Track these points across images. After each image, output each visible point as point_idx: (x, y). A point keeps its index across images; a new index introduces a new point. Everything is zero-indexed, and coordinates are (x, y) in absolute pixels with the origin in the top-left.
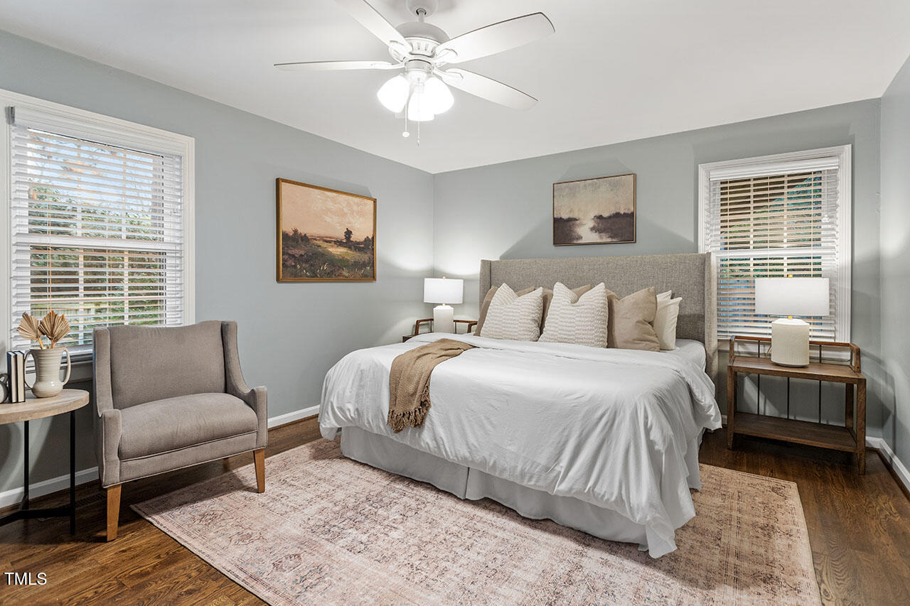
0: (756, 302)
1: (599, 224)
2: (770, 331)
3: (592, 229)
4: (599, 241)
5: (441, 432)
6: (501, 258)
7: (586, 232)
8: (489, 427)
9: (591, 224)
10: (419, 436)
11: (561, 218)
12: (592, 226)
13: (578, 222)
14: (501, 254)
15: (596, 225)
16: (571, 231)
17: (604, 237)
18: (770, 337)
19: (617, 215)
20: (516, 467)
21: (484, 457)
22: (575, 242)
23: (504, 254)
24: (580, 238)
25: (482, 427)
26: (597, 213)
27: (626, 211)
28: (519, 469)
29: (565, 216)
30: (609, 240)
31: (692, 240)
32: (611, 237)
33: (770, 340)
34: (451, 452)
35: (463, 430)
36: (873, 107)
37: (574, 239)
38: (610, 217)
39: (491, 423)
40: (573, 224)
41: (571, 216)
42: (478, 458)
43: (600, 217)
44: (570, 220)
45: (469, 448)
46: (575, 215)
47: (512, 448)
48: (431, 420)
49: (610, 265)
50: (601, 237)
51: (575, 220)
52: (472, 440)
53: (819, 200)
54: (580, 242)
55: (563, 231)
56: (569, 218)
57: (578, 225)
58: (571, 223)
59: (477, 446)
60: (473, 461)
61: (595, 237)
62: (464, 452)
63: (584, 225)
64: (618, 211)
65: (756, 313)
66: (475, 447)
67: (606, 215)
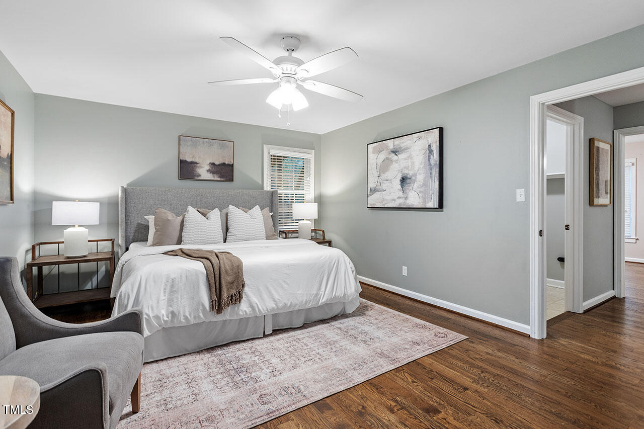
0: (293, 214)
1: (212, 168)
2: (297, 227)
3: (208, 171)
4: (212, 179)
5: (255, 300)
6: (128, 185)
7: (203, 172)
8: (285, 286)
9: (208, 168)
10: (238, 309)
11: (186, 161)
12: (208, 169)
13: (198, 165)
14: (128, 182)
15: (211, 169)
16: (195, 171)
17: (216, 177)
18: (298, 229)
19: (224, 164)
20: (303, 301)
21: (285, 303)
22: (196, 178)
23: (132, 182)
24: (200, 176)
25: (282, 287)
26: (212, 162)
27: (229, 163)
28: (305, 300)
29: (189, 160)
30: (219, 179)
31: (260, 182)
32: (220, 177)
33: (297, 231)
34: (263, 309)
35: (270, 293)
36: (319, 137)
37: (195, 176)
38: (219, 165)
39: (286, 283)
40: (195, 166)
41: (193, 160)
42: (281, 305)
43: (213, 164)
44: (192, 163)
45: (275, 302)
46: (197, 160)
47: (300, 292)
48: (246, 295)
49: (224, 195)
50: (214, 177)
51: (196, 163)
52: (276, 297)
53: (303, 170)
54: (199, 178)
55: (187, 170)
56: (192, 162)
57: (198, 167)
58: (193, 165)
59: (280, 299)
60: (278, 308)
61: (209, 176)
62: (271, 305)
63: (203, 167)
64: (224, 162)
65: (293, 218)
66: (279, 300)
67: (217, 163)
